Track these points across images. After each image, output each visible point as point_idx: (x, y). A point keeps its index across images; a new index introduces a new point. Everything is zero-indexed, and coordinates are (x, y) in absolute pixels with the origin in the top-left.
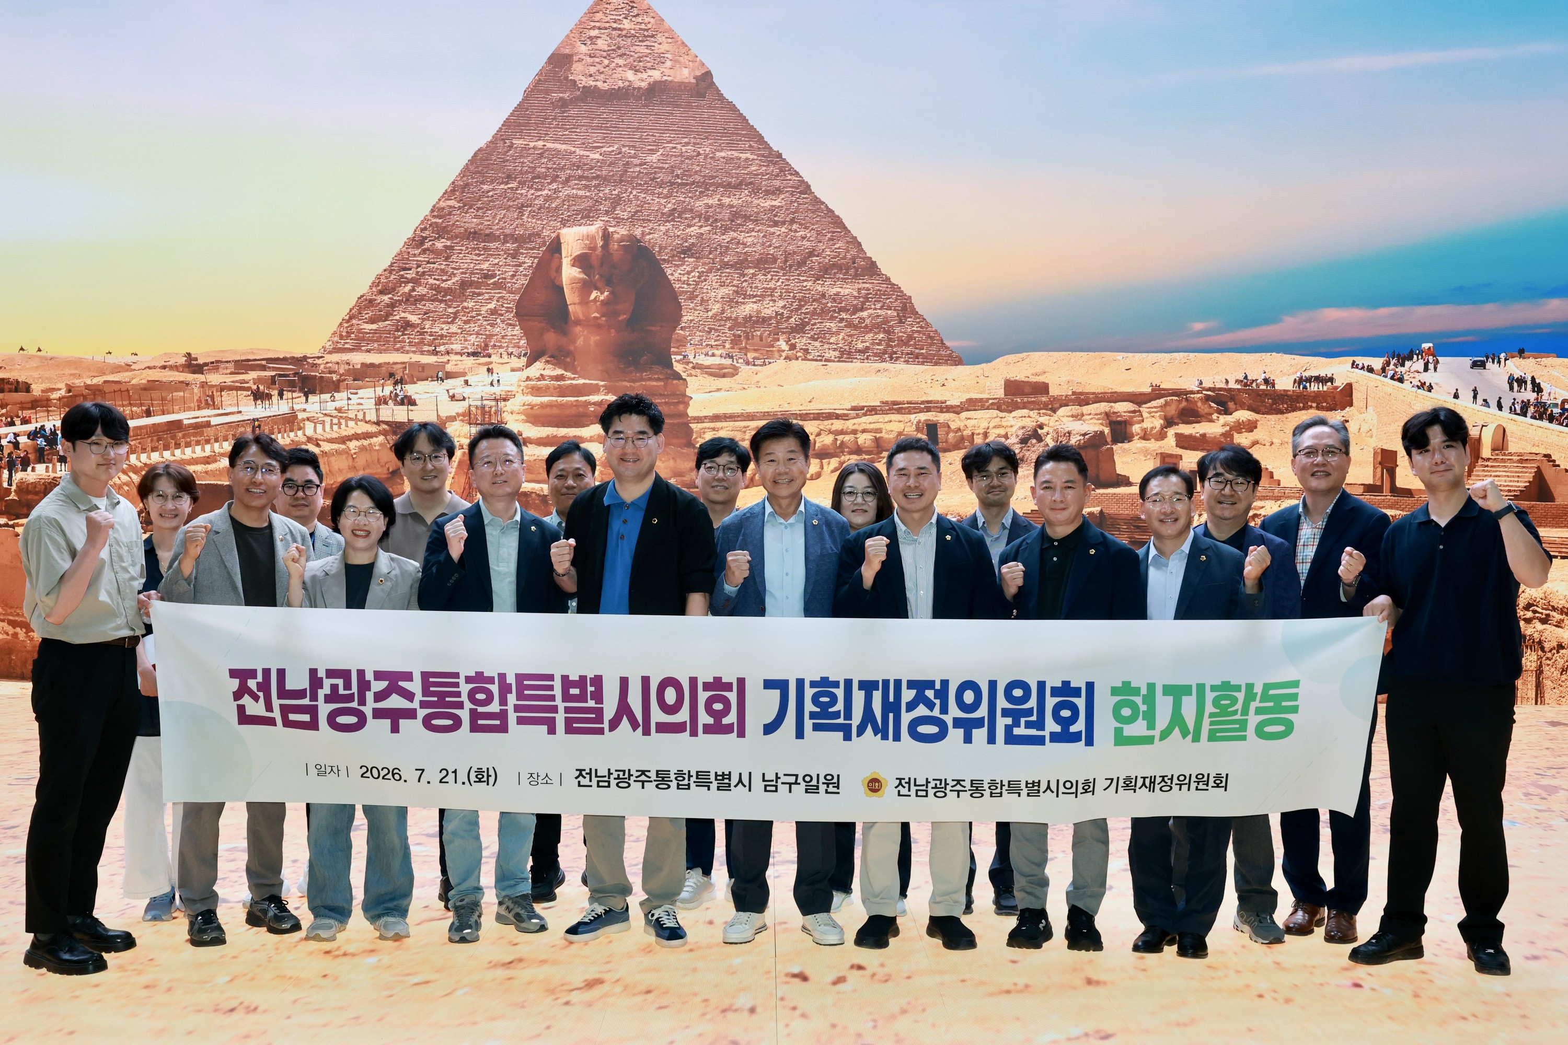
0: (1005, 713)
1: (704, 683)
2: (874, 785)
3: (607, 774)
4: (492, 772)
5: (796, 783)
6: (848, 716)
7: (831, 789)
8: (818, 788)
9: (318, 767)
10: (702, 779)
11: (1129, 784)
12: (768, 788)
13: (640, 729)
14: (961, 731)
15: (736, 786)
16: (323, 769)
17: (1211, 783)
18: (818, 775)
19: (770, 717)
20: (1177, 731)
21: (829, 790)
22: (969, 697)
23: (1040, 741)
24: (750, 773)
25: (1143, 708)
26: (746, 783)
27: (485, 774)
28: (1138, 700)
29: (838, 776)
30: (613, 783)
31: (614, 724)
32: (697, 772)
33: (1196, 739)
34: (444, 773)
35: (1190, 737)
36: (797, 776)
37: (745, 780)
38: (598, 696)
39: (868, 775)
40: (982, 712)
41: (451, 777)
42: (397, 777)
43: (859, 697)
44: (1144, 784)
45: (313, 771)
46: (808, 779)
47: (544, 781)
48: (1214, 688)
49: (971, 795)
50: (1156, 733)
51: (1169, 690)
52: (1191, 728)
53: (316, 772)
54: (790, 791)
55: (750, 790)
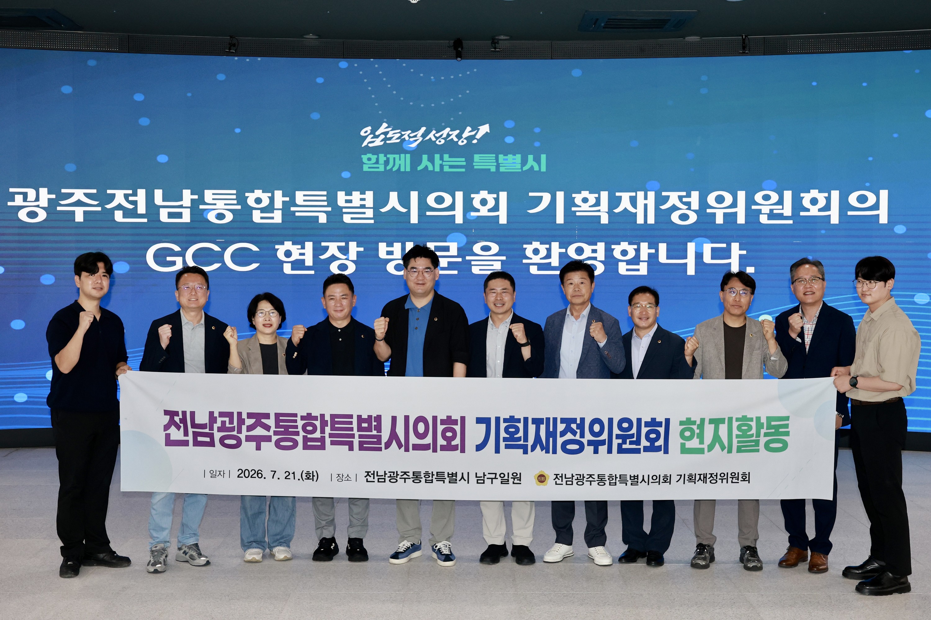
0: (618, 437)
1: (441, 420)
2: (541, 478)
3: (383, 474)
4: (315, 474)
5: (495, 478)
6: (526, 439)
7: (516, 481)
8: (508, 481)
9: (212, 472)
10: (440, 476)
11: (691, 478)
12: (479, 481)
13: (403, 448)
14: (592, 447)
15: (460, 481)
16: (214, 473)
17: (740, 479)
18: (508, 473)
19: (480, 441)
20: (717, 445)
21: (515, 482)
22: (597, 428)
23: (637, 451)
24: (468, 473)
25: (697, 431)
26: (466, 478)
27: (311, 475)
28: (695, 427)
29: (520, 474)
30: (387, 479)
31: (388, 445)
32: (437, 473)
33: (730, 451)
34: (287, 474)
35: (726, 450)
36: (496, 474)
37: (466, 477)
38: (379, 428)
39: (538, 473)
40: (605, 436)
41: (291, 476)
42: (260, 475)
43: (532, 428)
44: (700, 478)
45: (208, 475)
46: (502, 475)
47: (346, 479)
48: (738, 420)
49: (598, 484)
50: (705, 446)
51: (711, 421)
52: (726, 445)
53: (210, 475)
54: (492, 483)
55: (468, 483)
